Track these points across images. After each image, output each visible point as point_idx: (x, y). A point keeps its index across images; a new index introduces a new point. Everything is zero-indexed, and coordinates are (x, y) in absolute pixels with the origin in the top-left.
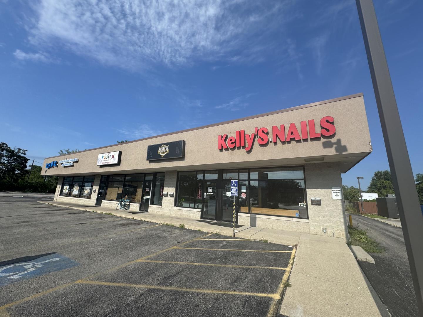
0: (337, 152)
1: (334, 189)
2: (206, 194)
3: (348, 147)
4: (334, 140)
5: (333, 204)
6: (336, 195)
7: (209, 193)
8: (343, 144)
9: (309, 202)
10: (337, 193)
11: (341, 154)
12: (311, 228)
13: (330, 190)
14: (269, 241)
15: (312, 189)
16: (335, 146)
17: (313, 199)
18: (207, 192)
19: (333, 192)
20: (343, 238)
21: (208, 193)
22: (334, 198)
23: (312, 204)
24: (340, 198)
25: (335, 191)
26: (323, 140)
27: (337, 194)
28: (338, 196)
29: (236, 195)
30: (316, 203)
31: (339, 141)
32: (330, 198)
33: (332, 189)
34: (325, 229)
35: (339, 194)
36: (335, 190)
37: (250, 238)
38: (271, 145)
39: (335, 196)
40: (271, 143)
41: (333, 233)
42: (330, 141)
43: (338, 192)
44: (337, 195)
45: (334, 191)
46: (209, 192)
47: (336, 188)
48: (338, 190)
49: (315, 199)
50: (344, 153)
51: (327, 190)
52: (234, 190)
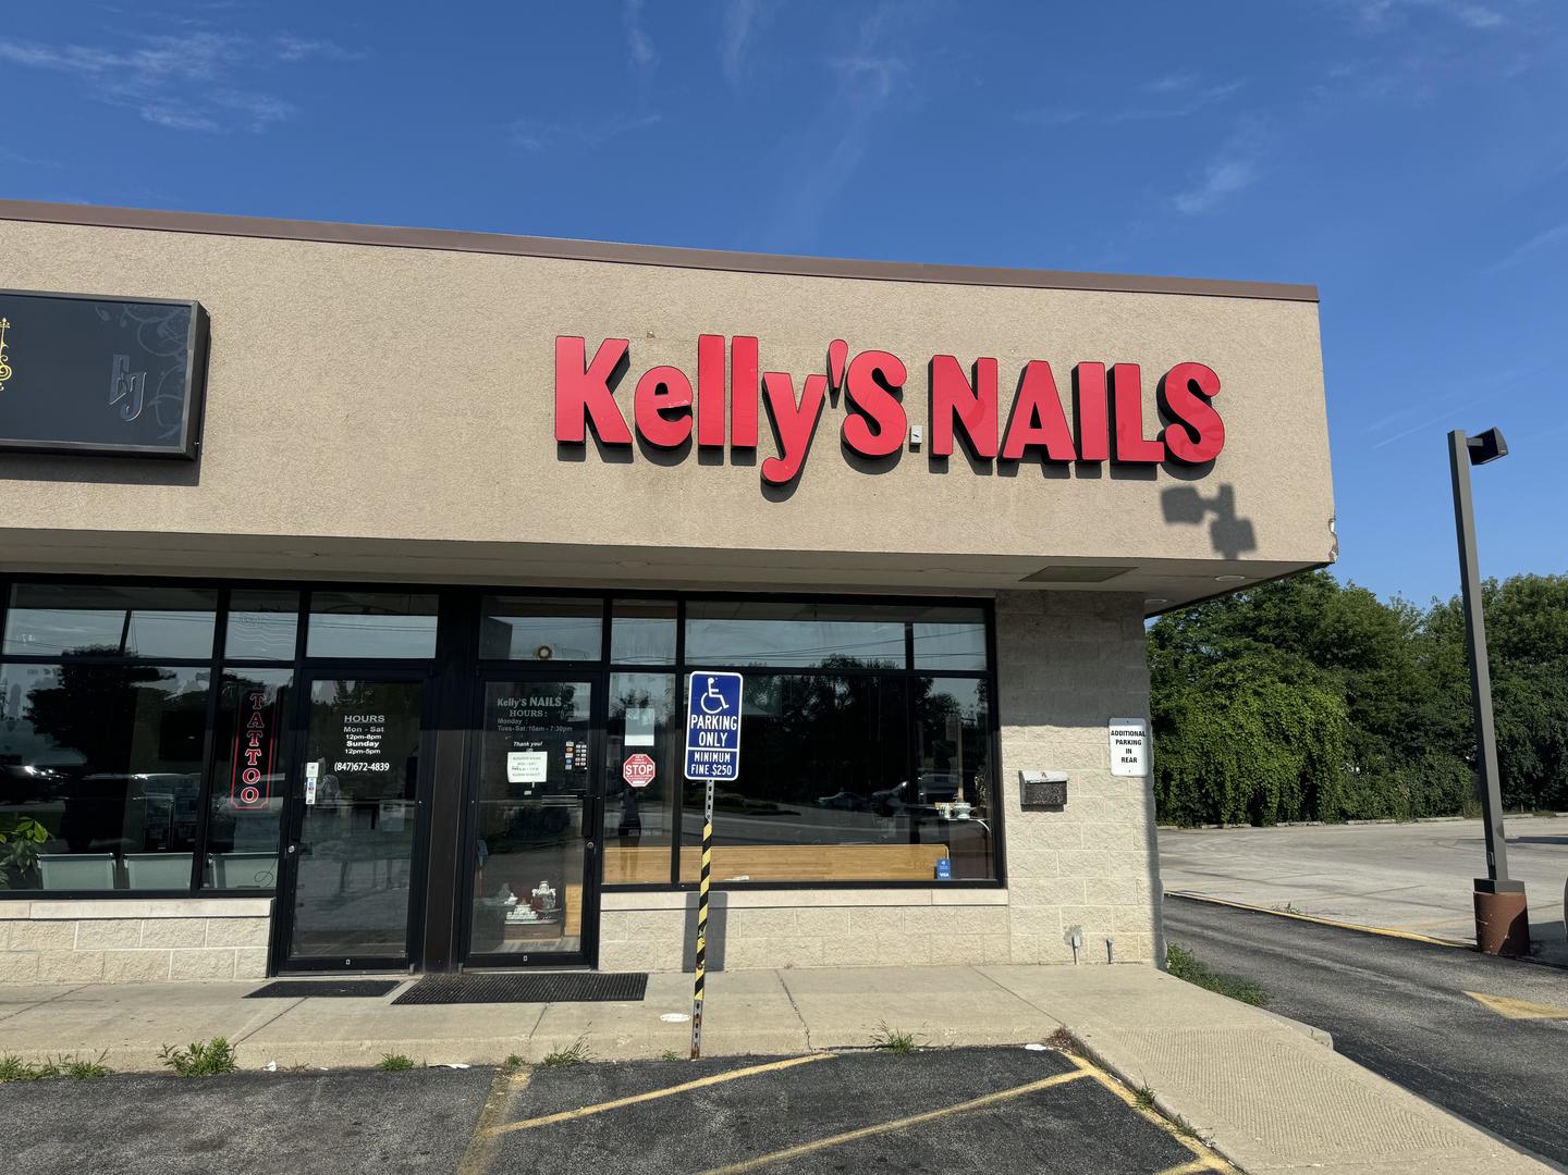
0: (1217, 547)
1: (1119, 728)
2: (327, 770)
3: (1258, 530)
4: (1206, 487)
5: (1111, 798)
6: (1126, 756)
7: (355, 767)
8: (1242, 510)
9: (1011, 796)
10: (1129, 747)
11: (1231, 559)
12: (1019, 933)
13: (1104, 731)
14: (919, 1043)
15: (1027, 729)
16: (1210, 516)
17: (1032, 776)
18: (332, 752)
19: (1113, 738)
20: (1143, 960)
21: (339, 766)
22: (1120, 769)
23: (1026, 807)
24: (1139, 769)
25: (1122, 738)
26: (1165, 480)
27: (1129, 751)
28: (1135, 760)
29: (728, 770)
30: (1046, 797)
31: (1226, 492)
32: (1101, 772)
33: (1113, 728)
34: (1076, 929)
35: (1138, 752)
36: (1121, 733)
37: (802, 1048)
38: (913, 466)
39: (1123, 759)
40: (915, 455)
41: (1109, 945)
42: (1192, 491)
43: (1135, 742)
44: (1129, 756)
45: (1119, 738)
46: (355, 759)
47: (1128, 723)
48: (1136, 734)
49: (1044, 779)
50: (1243, 557)
51: (1090, 729)
52: (710, 738)
